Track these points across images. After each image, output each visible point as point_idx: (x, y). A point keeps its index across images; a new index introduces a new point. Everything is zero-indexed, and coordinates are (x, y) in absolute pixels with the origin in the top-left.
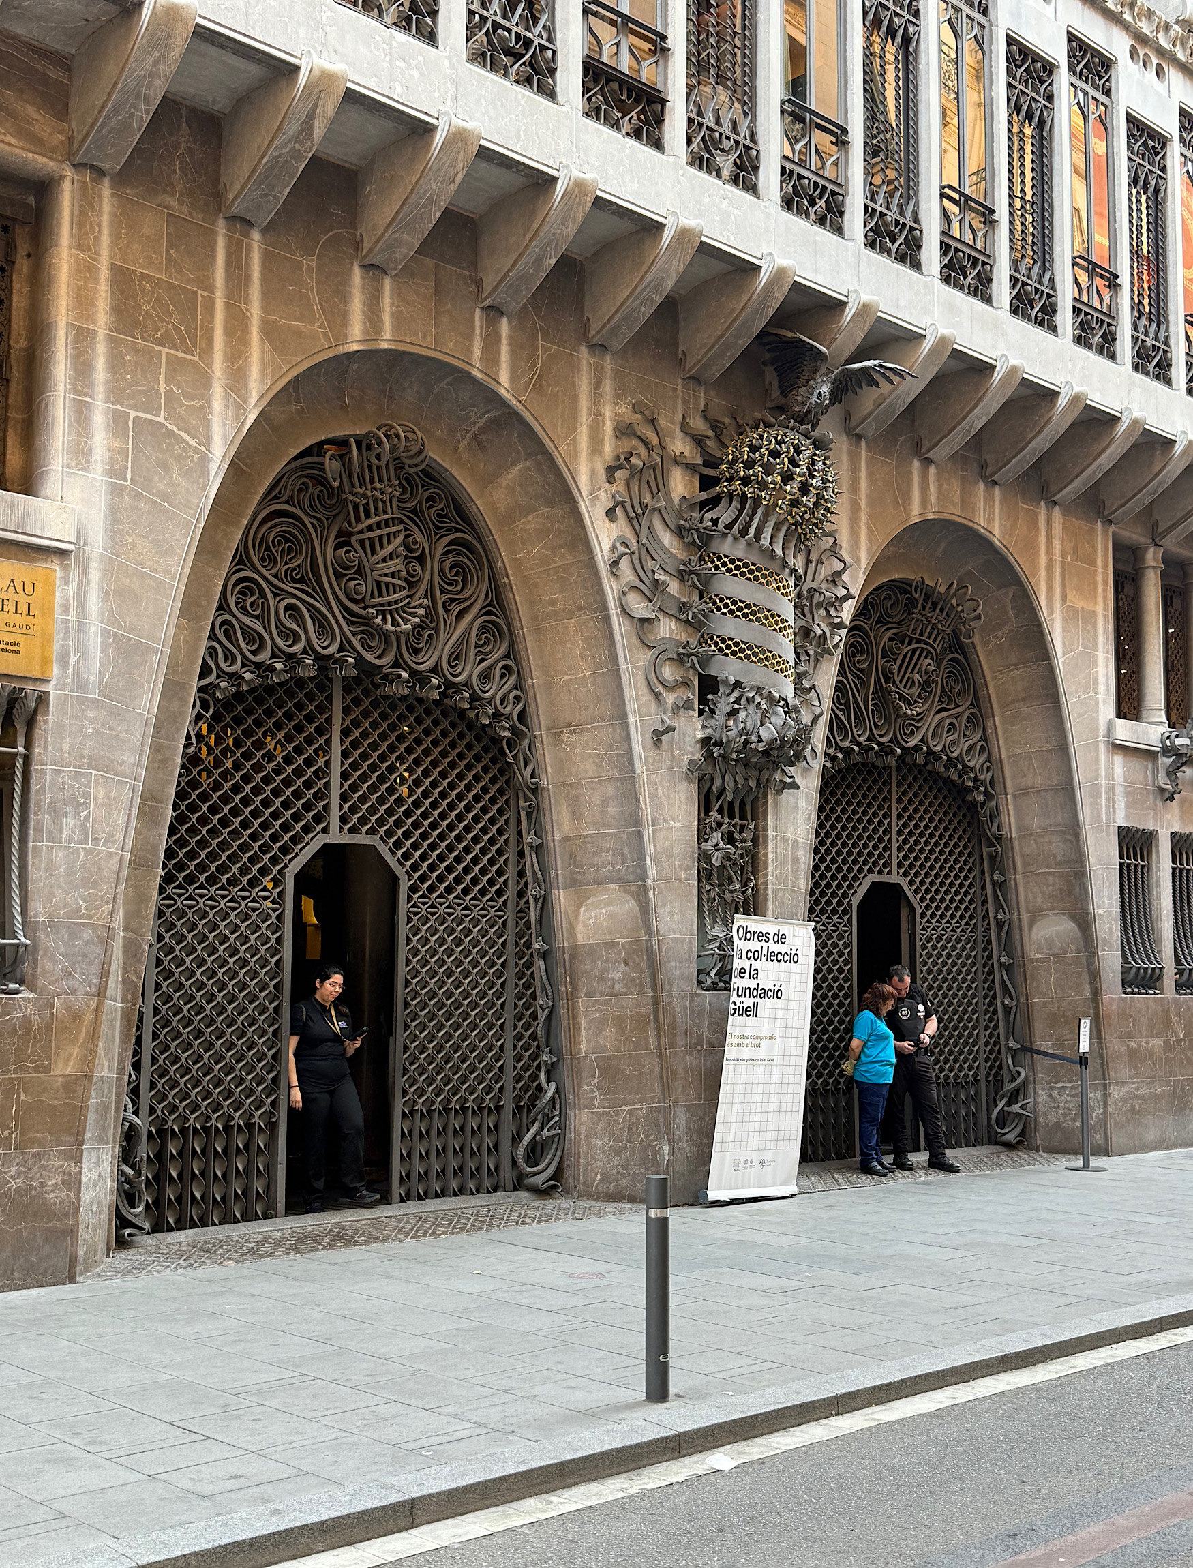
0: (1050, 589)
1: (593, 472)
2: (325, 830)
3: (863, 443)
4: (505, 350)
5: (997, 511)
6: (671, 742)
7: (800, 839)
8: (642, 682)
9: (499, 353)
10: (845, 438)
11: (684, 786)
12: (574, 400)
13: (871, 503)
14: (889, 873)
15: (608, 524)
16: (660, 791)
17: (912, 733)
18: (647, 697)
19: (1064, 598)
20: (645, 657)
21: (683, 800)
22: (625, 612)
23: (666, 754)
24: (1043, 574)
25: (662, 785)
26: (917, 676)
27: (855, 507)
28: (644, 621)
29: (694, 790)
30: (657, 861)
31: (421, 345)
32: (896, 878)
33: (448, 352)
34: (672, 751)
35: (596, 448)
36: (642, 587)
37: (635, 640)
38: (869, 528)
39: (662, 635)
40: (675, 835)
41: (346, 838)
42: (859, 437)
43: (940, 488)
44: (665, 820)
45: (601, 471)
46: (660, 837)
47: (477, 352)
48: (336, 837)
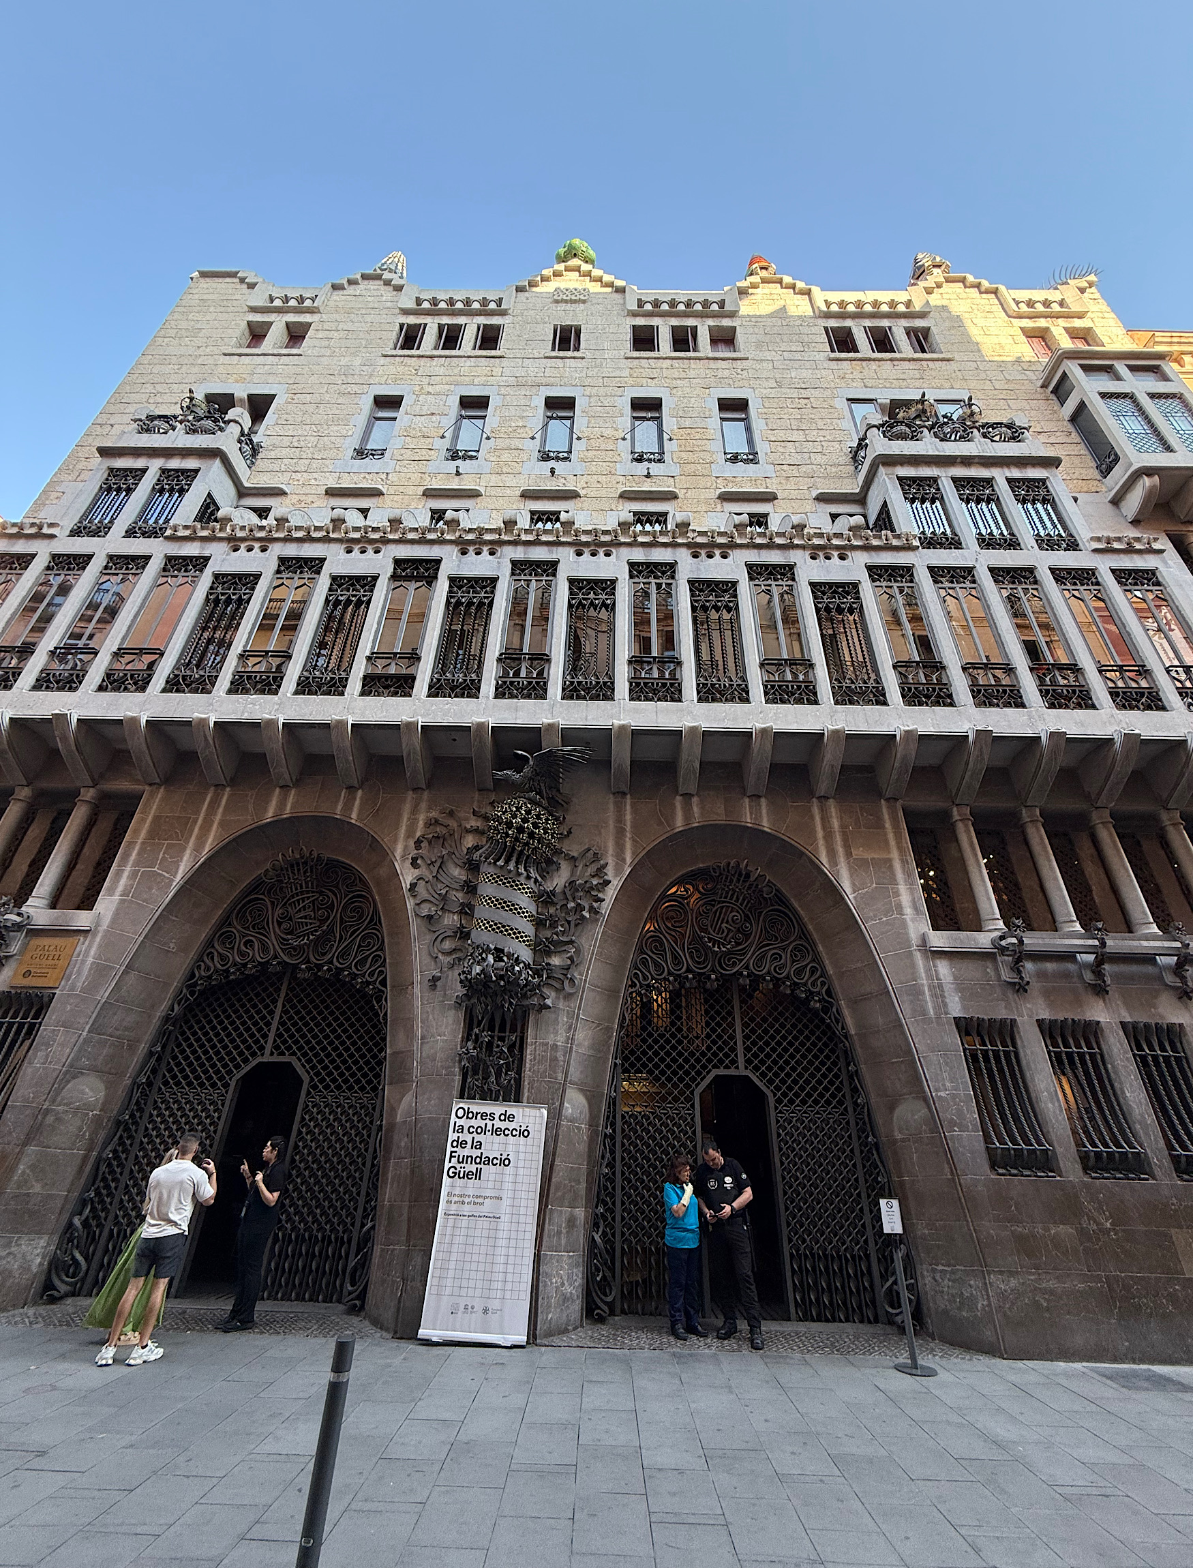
0: (832, 853)
1: (406, 847)
2: (262, 1055)
3: (628, 796)
4: (357, 802)
5: (764, 811)
6: (444, 986)
7: (559, 1044)
8: (425, 953)
9: (353, 805)
10: (611, 796)
11: (452, 1012)
12: (399, 816)
13: (635, 826)
14: (737, 1068)
15: (413, 870)
16: (431, 1017)
17: (734, 964)
18: (427, 960)
19: (848, 854)
20: (429, 938)
21: (451, 1022)
22: (417, 915)
23: (438, 993)
24: (821, 842)
25: (433, 1014)
26: (724, 925)
27: (620, 832)
28: (429, 918)
29: (461, 1015)
30: (422, 1063)
31: (307, 810)
32: (743, 1072)
33: (323, 810)
34: (445, 991)
35: (410, 834)
36: (432, 899)
37: (423, 929)
38: (634, 840)
39: (446, 922)
40: (440, 1045)
41: (276, 1058)
42: (624, 794)
43: (702, 808)
44: (433, 1036)
45: (411, 843)
46: (426, 1047)
47: (340, 807)
48: (266, 1058)
